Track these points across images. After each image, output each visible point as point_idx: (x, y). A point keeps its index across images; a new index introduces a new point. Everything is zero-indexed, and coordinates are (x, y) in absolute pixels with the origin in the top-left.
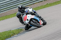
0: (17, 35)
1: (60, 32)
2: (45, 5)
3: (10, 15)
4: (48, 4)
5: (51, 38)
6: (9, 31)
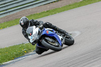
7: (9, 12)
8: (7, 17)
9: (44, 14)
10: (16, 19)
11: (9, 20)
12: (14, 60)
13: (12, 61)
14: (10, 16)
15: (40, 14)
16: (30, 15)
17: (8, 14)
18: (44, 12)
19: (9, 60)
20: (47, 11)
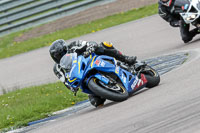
3: (93, 22)
7: (65, 11)
8: (62, 21)
9: (135, 14)
10: (79, 25)
11: (65, 27)
12: (76, 107)
13: (71, 108)
14: (67, 19)
15: (125, 14)
16: (105, 16)
17: (63, 15)
18: (134, 11)
19: (66, 106)
20: (141, 9)
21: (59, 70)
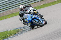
0: (14, 35)
1: (56, 32)
2: (42, 5)
4: (44, 4)
5: (48, 39)
6: (5, 31)
15: (17, 13)
21: (21, 19)
